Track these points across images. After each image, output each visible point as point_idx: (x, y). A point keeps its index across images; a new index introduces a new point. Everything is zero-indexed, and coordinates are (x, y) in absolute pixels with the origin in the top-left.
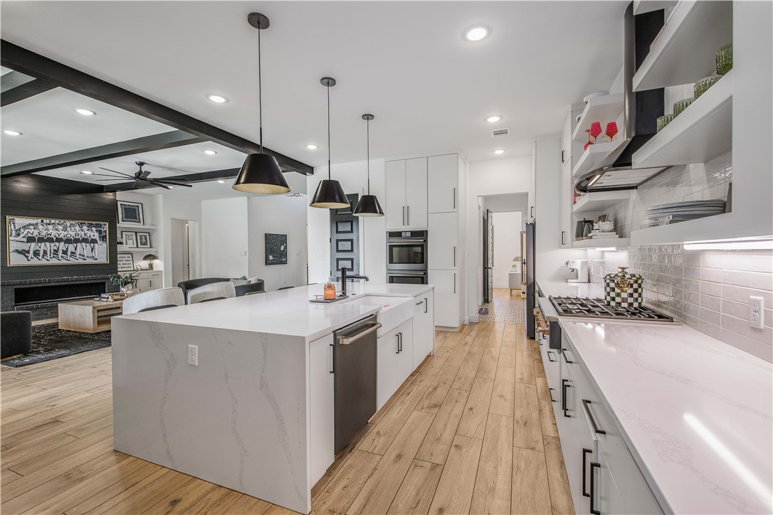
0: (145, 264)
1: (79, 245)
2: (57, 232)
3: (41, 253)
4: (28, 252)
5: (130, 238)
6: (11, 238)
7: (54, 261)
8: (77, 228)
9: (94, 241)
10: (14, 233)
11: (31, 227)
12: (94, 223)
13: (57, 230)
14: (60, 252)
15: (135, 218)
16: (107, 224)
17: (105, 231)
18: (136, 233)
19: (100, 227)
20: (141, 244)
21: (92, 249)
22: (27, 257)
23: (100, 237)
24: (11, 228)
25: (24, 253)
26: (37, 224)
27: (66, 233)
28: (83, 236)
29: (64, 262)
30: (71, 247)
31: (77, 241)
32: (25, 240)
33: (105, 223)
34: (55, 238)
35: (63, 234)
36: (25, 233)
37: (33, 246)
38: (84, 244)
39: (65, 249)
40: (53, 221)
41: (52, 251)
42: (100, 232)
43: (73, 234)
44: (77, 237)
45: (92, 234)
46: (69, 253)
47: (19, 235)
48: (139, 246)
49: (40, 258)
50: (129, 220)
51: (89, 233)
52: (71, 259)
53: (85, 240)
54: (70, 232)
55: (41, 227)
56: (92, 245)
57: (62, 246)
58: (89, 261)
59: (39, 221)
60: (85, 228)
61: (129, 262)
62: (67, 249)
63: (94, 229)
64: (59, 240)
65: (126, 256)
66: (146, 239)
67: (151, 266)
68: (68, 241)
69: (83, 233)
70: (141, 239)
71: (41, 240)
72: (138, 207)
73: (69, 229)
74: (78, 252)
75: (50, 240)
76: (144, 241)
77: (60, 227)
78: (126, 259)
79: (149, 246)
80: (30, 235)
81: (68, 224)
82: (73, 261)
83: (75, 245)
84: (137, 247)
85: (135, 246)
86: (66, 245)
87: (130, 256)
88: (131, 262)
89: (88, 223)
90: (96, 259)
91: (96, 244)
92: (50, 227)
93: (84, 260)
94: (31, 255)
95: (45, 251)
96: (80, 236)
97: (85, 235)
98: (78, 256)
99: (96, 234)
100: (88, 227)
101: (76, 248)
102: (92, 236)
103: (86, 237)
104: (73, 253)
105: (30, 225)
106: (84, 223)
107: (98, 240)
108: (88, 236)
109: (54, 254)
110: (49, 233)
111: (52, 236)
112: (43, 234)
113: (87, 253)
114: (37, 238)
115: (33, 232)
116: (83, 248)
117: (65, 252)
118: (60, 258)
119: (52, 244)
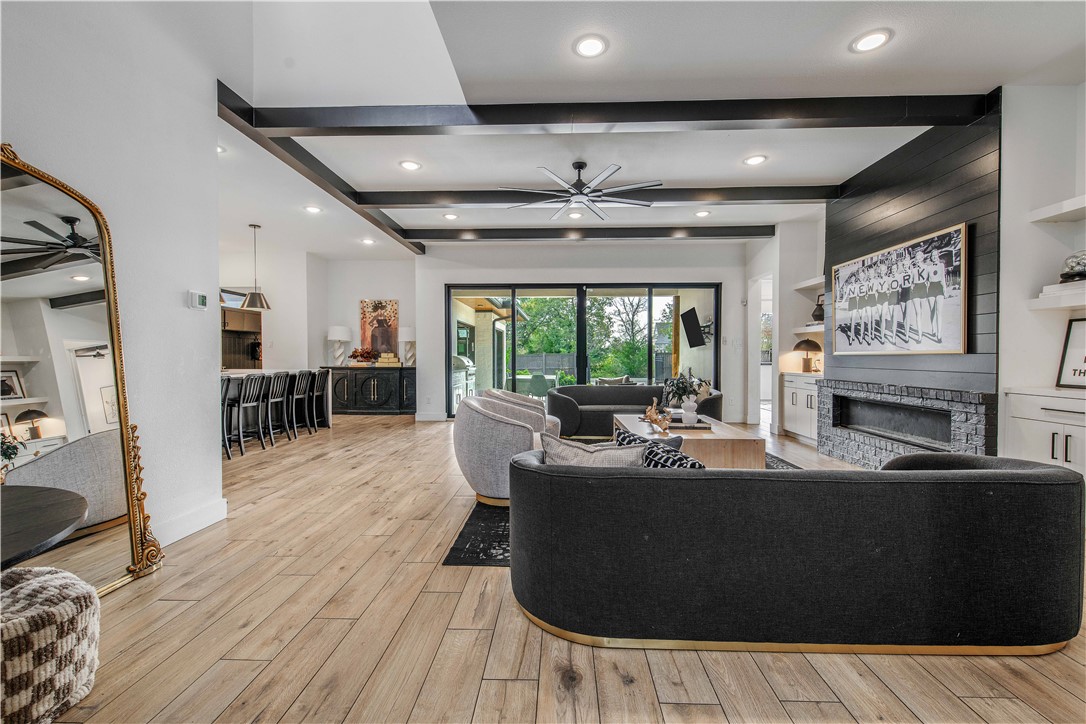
1: (909, 302)
2: (879, 279)
3: (862, 329)
4: (849, 328)
8: (907, 261)
10: (838, 294)
11: (853, 279)
13: (880, 276)
14: (883, 325)
16: (963, 227)
17: (958, 253)
19: (947, 244)
21: (933, 312)
22: (849, 337)
23: (948, 273)
26: (857, 271)
27: (891, 279)
28: (916, 281)
30: (898, 310)
31: (905, 295)
32: (847, 305)
33: (957, 227)
34: (877, 295)
35: (886, 284)
36: (848, 292)
37: (854, 316)
38: (917, 300)
39: (889, 319)
41: (874, 325)
42: (947, 258)
43: (899, 277)
44: (907, 285)
45: (930, 269)
46: (895, 327)
47: (842, 297)
49: (861, 338)
51: (928, 268)
52: (898, 340)
53: (921, 291)
54: (897, 276)
55: (862, 275)
56: (932, 299)
57: (885, 310)
58: (926, 347)
60: (920, 256)
62: (892, 317)
63: (936, 253)
64: (882, 298)
68: (894, 298)
69: (915, 271)
71: (863, 302)
73: (894, 267)
74: (909, 322)
75: (871, 301)
77: (883, 268)
80: (852, 296)
81: (894, 257)
83: (903, 304)
86: (892, 307)
89: (924, 242)
90: (940, 341)
91: (940, 298)
92: (872, 271)
93: (918, 342)
94: (852, 334)
95: (866, 324)
96: (911, 280)
97: (920, 275)
98: (908, 334)
99: (941, 267)
100: (924, 252)
101: (904, 314)
102: (932, 275)
103: (922, 281)
104: (901, 326)
105: (853, 275)
106: (918, 245)
107: (944, 283)
108: (925, 277)
109: (876, 330)
110: (871, 285)
111: (874, 292)
112: (864, 289)
113: (923, 324)
114: (858, 299)
115: (855, 289)
116: (916, 312)
117: (889, 326)
118: (883, 339)
119: (874, 308)
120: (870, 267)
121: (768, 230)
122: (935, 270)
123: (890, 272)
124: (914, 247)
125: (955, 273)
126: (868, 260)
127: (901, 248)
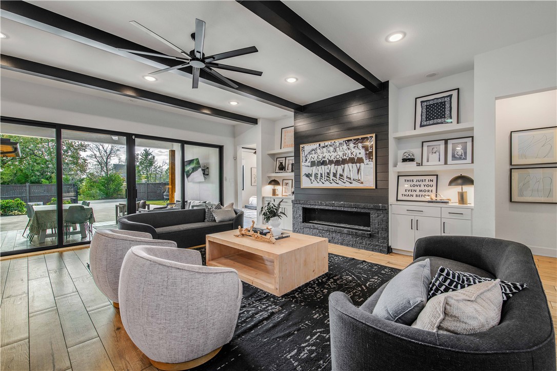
0: (451, 194)
1: (346, 165)
2: (329, 154)
3: (319, 176)
4: (311, 175)
5: (435, 150)
6: (303, 164)
8: (345, 147)
9: (360, 160)
10: (304, 159)
11: (313, 152)
12: (360, 137)
13: (329, 152)
14: (332, 175)
15: (444, 116)
16: (374, 135)
17: (371, 146)
18: (446, 141)
19: (367, 141)
20: (454, 157)
21: (358, 170)
22: (311, 180)
23: (366, 154)
24: (302, 155)
25: (308, 176)
26: (316, 148)
27: (336, 154)
28: (350, 156)
29: (334, 186)
30: (340, 168)
31: (344, 162)
32: (309, 164)
33: (371, 135)
34: (328, 161)
35: (333, 156)
36: (310, 158)
37: (314, 170)
38: (350, 165)
39: (335, 172)
41: (326, 175)
43: (341, 154)
44: (345, 157)
46: (338, 176)
47: (306, 160)
48: (450, 162)
49: (318, 180)
50: (431, 122)
51: (356, 151)
52: (340, 182)
53: (352, 161)
54: (339, 153)
55: (319, 151)
56: (358, 165)
57: (333, 168)
58: (355, 185)
60: (352, 145)
61: (430, 188)
62: (337, 171)
63: (360, 145)
64: (331, 162)
65: (427, 178)
66: (465, 149)
67: (462, 198)
68: (338, 163)
69: (349, 151)
70: (456, 149)
71: (319, 163)
72: (451, 96)
73: (338, 149)
74: (345, 174)
75: (325, 163)
76: (461, 152)
77: (331, 149)
78: (427, 183)
79: (468, 161)
80: (313, 160)
81: (338, 144)
82: (341, 185)
83: (343, 166)
84: (446, 163)
86: (336, 167)
87: (434, 178)
88: (434, 188)
89: (354, 139)
90: (362, 183)
91: (362, 164)
92: (325, 149)
93: (351, 183)
94: (313, 178)
95: (321, 174)
96: (347, 155)
97: (352, 153)
98: (345, 179)
99: (363, 151)
100: (354, 143)
101: (343, 170)
102: (358, 154)
103: (353, 156)
104: (341, 175)
105: (313, 150)
106: (351, 140)
107: (364, 158)
108: (355, 155)
109: (327, 177)
110: (324, 155)
111: (326, 159)
112: (320, 157)
113: (353, 175)
114: (316, 162)
115: (315, 157)
116: (350, 170)
117: (335, 175)
118: (332, 181)
119: (326, 167)
120: (324, 147)
121: (254, 121)
122: (360, 152)
123: (335, 150)
124: (348, 141)
125: (369, 155)
126: (322, 144)
127: (341, 141)
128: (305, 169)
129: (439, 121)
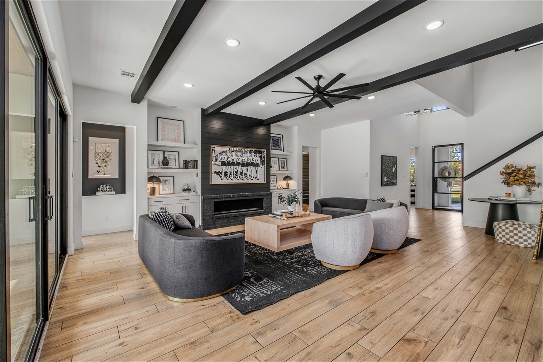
0: (284, 184)
1: (249, 167)
2: (237, 158)
3: (229, 174)
4: (222, 173)
5: (275, 163)
6: (213, 163)
7: (236, 181)
8: (249, 154)
9: (258, 165)
10: (215, 158)
11: (224, 154)
12: (258, 150)
13: (237, 156)
14: (239, 173)
15: (279, 147)
16: (266, 151)
17: (264, 157)
18: (279, 159)
19: (261, 154)
21: (257, 172)
22: (221, 177)
23: (261, 161)
24: (213, 155)
25: (219, 174)
26: (227, 151)
27: (242, 159)
28: (252, 161)
29: (241, 182)
30: (245, 169)
31: (248, 165)
32: (220, 164)
33: (264, 150)
34: (236, 163)
35: (241, 160)
36: (221, 158)
37: (224, 169)
38: (252, 167)
39: (241, 172)
40: (235, 149)
41: (235, 173)
42: (261, 157)
43: (246, 159)
44: (249, 162)
45: (257, 159)
46: (244, 175)
47: (217, 160)
48: (281, 169)
49: (228, 178)
50: (275, 148)
51: (255, 159)
52: (245, 179)
53: (253, 165)
54: (245, 158)
55: (229, 154)
56: (257, 168)
57: (240, 169)
58: (255, 181)
59: (228, 149)
60: (253, 154)
62: (243, 171)
63: (258, 155)
64: (239, 164)
65: (274, 177)
66: (284, 164)
67: (288, 186)
68: (244, 165)
69: (251, 158)
70: (282, 164)
71: (229, 164)
72: (280, 138)
73: (244, 155)
74: (249, 174)
75: (233, 164)
76: (283, 165)
77: (239, 154)
78: (274, 180)
79: (286, 169)
80: (223, 160)
81: (244, 152)
82: (246, 181)
83: (247, 168)
85: (278, 169)
86: (242, 168)
87: (276, 177)
88: (276, 182)
90: (259, 180)
92: (234, 154)
93: (252, 180)
94: (223, 176)
95: (231, 173)
98: (249, 177)
99: (259, 159)
100: (255, 153)
101: (247, 171)
104: (246, 174)
105: (223, 152)
106: (253, 151)
107: (260, 164)
108: (255, 161)
109: (236, 175)
110: (233, 158)
111: (235, 161)
112: (230, 159)
113: (254, 174)
114: (226, 162)
115: (225, 158)
116: (251, 171)
117: (241, 174)
118: (239, 179)
119: (235, 167)
120: (233, 152)
122: (257, 160)
123: (242, 156)
125: (263, 162)
126: (232, 149)
127: (247, 150)
128: (215, 167)
129: (278, 148)
